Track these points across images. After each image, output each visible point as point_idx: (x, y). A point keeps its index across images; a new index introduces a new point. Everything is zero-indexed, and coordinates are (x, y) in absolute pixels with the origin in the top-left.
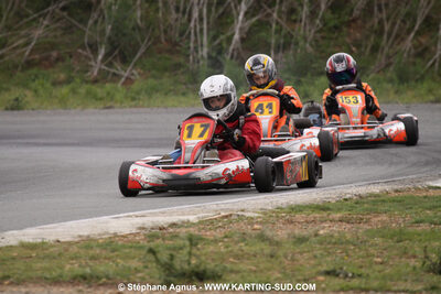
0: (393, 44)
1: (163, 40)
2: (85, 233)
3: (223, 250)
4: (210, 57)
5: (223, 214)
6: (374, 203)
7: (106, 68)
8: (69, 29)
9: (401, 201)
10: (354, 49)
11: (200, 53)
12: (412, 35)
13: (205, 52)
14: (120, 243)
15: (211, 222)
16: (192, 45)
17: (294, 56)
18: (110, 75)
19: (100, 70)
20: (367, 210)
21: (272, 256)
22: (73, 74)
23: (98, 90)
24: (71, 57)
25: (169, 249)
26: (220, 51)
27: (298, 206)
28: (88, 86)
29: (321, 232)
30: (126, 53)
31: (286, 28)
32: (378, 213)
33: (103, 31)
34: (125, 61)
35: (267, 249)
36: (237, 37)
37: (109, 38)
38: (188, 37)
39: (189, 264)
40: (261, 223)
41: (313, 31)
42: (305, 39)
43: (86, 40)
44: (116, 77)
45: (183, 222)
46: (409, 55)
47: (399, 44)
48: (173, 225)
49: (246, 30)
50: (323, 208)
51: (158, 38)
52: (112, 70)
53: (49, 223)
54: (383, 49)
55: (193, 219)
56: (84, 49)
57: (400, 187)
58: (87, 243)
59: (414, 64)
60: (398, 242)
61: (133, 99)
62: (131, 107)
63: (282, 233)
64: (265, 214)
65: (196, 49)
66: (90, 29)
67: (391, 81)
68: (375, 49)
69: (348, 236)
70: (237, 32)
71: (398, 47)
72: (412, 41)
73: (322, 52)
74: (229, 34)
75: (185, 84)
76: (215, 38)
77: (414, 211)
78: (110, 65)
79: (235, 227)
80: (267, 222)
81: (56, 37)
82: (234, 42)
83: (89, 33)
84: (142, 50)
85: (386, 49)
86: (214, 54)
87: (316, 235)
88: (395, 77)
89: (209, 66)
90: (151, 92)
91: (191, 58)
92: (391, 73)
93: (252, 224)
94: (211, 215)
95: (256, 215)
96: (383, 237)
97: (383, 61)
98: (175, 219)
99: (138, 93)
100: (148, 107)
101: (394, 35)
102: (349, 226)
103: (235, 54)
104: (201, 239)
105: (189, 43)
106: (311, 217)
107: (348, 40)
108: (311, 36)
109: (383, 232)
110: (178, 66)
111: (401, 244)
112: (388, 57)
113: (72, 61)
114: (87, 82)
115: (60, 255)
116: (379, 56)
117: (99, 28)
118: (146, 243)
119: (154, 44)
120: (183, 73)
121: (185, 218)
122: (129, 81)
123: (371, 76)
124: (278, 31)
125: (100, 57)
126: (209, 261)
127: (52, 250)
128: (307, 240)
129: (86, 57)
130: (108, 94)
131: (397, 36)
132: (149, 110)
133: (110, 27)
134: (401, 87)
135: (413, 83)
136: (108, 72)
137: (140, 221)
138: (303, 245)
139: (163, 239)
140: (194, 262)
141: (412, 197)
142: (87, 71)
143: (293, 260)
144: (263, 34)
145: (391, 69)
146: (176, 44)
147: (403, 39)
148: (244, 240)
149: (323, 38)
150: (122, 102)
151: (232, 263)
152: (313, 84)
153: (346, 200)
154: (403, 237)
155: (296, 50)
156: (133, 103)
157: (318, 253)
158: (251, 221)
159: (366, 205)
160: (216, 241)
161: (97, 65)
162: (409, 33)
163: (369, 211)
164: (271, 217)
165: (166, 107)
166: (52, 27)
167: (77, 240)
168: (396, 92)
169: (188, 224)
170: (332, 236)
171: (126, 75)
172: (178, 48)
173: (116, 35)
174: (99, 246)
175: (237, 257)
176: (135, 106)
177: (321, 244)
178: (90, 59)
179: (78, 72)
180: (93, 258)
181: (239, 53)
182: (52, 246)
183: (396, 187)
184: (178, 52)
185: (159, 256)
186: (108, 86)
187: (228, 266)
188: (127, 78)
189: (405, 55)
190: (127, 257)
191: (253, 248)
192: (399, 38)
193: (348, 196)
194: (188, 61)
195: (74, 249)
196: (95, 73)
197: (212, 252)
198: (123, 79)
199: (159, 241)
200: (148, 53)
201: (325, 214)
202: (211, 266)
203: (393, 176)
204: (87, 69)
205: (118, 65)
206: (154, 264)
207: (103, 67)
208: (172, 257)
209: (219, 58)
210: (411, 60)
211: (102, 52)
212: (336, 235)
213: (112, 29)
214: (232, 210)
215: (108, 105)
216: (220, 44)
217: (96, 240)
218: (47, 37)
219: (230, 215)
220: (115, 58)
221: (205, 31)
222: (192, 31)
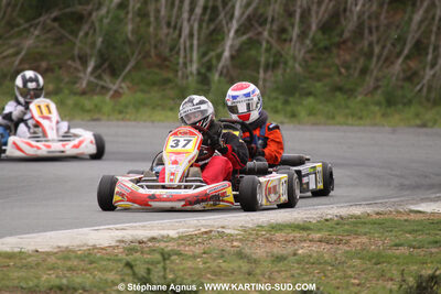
0: (382, 67)
1: (153, 54)
2: (64, 244)
3: (201, 266)
4: (199, 73)
5: (203, 230)
6: (355, 224)
7: (95, 81)
8: (59, 40)
9: (382, 224)
10: (343, 70)
11: (189, 69)
12: (400, 60)
13: (194, 68)
14: (99, 255)
15: (191, 237)
16: (181, 60)
17: (283, 75)
18: (98, 89)
19: (89, 83)
20: (347, 231)
21: (249, 274)
22: (62, 85)
23: (87, 102)
24: (60, 68)
26: (210, 68)
27: (279, 225)
28: (76, 98)
29: (300, 252)
30: (115, 66)
31: (276, 47)
32: (357, 235)
33: (93, 44)
34: (114, 73)
35: (245, 267)
36: (227, 54)
37: (100, 51)
38: (178, 53)
39: (164, 279)
40: (241, 240)
41: (303, 51)
42: (294, 58)
43: (76, 52)
44: (105, 89)
45: (163, 237)
46: (397, 79)
47: (388, 67)
48: (153, 239)
49: (237, 47)
50: (304, 227)
51: (147, 55)
52: (101, 83)
53: (28, 233)
54: (372, 71)
55: (173, 234)
56: (74, 61)
57: (381, 209)
58: (66, 254)
59: (402, 87)
60: (377, 264)
61: (120, 112)
62: (118, 120)
63: (260, 251)
64: (245, 231)
65: (185, 64)
66: (81, 41)
67: (378, 104)
68: (364, 71)
69: (326, 257)
70: (227, 49)
71: (387, 71)
72: (401, 65)
73: (311, 72)
74: (219, 50)
75: (173, 99)
76: (204, 54)
77: (394, 233)
78: (99, 77)
79: (214, 243)
80: (247, 240)
81: (45, 47)
82: (223, 59)
83: (79, 44)
84: (132, 64)
85: (375, 73)
86: (203, 71)
87: (295, 254)
88: (382, 100)
89: (197, 82)
90: (140, 105)
91: (180, 74)
92: (379, 96)
93: (232, 241)
94: (191, 231)
95: (237, 232)
96: (361, 259)
97: (372, 84)
98: (155, 233)
99: (126, 106)
100: (135, 120)
101: (383, 58)
102: (328, 247)
103: (225, 71)
104: (179, 254)
105: (178, 58)
106: (291, 236)
107: (337, 61)
108: (300, 55)
109: (361, 254)
110: (167, 81)
111: (379, 266)
112: (377, 80)
113: (61, 72)
114: (75, 94)
115: (38, 265)
116: (368, 79)
117: (89, 40)
118: (124, 257)
119: (144, 58)
120: (171, 88)
121: (165, 233)
122: (117, 94)
123: (359, 98)
124: (268, 50)
125: (89, 69)
126: (187, 277)
127: (29, 260)
128: (285, 259)
129: (76, 68)
130: (96, 106)
131: (387, 59)
132: (133, 123)
133: (100, 40)
134: (389, 110)
135: (400, 106)
136: (97, 85)
137: (120, 234)
138: (281, 264)
139: (142, 253)
140: (170, 276)
141: (393, 221)
142: (75, 83)
143: (270, 278)
144: (253, 52)
145: (379, 92)
146: (165, 59)
147: (392, 63)
148: (223, 257)
149: (313, 58)
150: (109, 115)
151: (209, 279)
152: (301, 104)
153: (327, 220)
154: (381, 260)
155: (285, 70)
156: (120, 116)
157: (295, 272)
158: (231, 238)
159: (346, 227)
160: (194, 257)
161: (86, 77)
162: (398, 55)
163: (349, 233)
164: (251, 235)
165: (153, 122)
166: (43, 37)
167: (55, 250)
168: (383, 115)
169: (168, 239)
170: (310, 256)
171: (115, 87)
172: (167, 63)
173: (107, 48)
174: (78, 257)
175: (214, 273)
176: (123, 120)
177: (299, 263)
178: (79, 71)
179: (68, 83)
180: (70, 269)
181: (228, 71)
182: (30, 256)
183: (377, 209)
184: (167, 67)
185: (136, 269)
186: (96, 99)
188: (116, 92)
189: (394, 79)
190: (105, 269)
191: (232, 265)
192: (389, 61)
193: (329, 217)
194: (177, 76)
195: (52, 260)
196: (84, 85)
197: (190, 267)
198: (111, 93)
199: (138, 255)
200: (137, 67)
201: (305, 234)
202: (188, 281)
203: (375, 198)
204: (76, 80)
205: (107, 78)
206: (131, 278)
207: (92, 79)
208: (149, 271)
209: (208, 74)
210: (400, 83)
211: (91, 65)
212: (315, 255)
213: (103, 42)
214: (213, 226)
215: (96, 116)
216: (210, 61)
217: (73, 252)
218: (37, 47)
219: (211, 231)
220: (104, 71)
221: (195, 47)
222: (182, 47)
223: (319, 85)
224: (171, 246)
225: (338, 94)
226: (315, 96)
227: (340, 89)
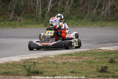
0: (90, 11)
1: (29, 10)
2: (7, 61)
3: (43, 66)
4: (42, 14)
5: (44, 56)
6: (84, 53)
7: (14, 17)
8: (4, 7)
9: (91, 53)
10: (80, 12)
11: (39, 13)
12: (95, 9)
13: (40, 13)
14: (16, 64)
15: (41, 58)
16: (37, 11)
18: (15, 19)
19: (12, 18)
21: (56, 68)
22: (5, 19)
23: (12, 23)
24: (4, 14)
25: (29, 65)
26: (44, 13)
27: (64, 54)
29: (70, 61)
30: (19, 13)
31: (62, 7)
32: (85, 56)
33: (13, 8)
34: (19, 15)
35: (55, 66)
36: (49, 9)
37: (15, 9)
38: (36, 9)
39: (34, 69)
40: (54, 59)
41: (69, 7)
42: (67, 10)
43: (8, 10)
44: (16, 19)
45: (33, 58)
47: (92, 11)
48: (30, 59)
49: (51, 7)
50: (71, 55)
51: (27, 10)
52: (15, 18)
54: (88, 12)
55: (36, 57)
56: (8, 12)
58: (7, 64)
60: (90, 64)
61: (21, 25)
62: (20, 28)
63: (59, 61)
64: (55, 56)
65: (38, 12)
68: (86, 12)
69: (77, 62)
71: (92, 12)
72: (96, 10)
73: (72, 13)
74: (47, 8)
75: (35, 21)
76: (43, 9)
77: (95, 56)
78: (15, 16)
82: (48, 10)
83: (9, 8)
84: (24, 12)
85: (89, 13)
86: (43, 14)
87: (69, 62)
88: (91, 20)
89: (41, 17)
90: (26, 23)
91: (37, 15)
92: (90, 19)
93: (51, 59)
94: (41, 57)
95: (53, 57)
96: (86, 62)
98: (31, 57)
99: (22, 24)
102: (77, 60)
103: (48, 13)
104: (38, 63)
106: (67, 57)
107: (78, 10)
108: (69, 9)
110: (33, 17)
111: (91, 64)
112: (89, 15)
114: (9, 21)
116: (87, 14)
117: (12, 6)
118: (23, 64)
119: (27, 11)
120: (34, 19)
121: (34, 57)
122: (20, 21)
123: (85, 20)
124: (60, 7)
125: (12, 14)
126: (40, 69)
128: (66, 63)
129: (9, 14)
130: (14, 24)
131: (92, 9)
132: (25, 28)
134: (93, 23)
135: (96, 22)
136: (14, 18)
137: (21, 58)
138: (65, 65)
139: (28, 63)
140: (35, 69)
141: (95, 52)
142: (9, 18)
143: (62, 68)
144: (56, 8)
145: (90, 18)
146: (32, 11)
147: (93, 10)
148: (49, 63)
149: (72, 9)
150: (18, 26)
151: (46, 69)
152: (69, 22)
153: (77, 53)
155: (65, 13)
156: (21, 27)
157: (69, 67)
158: (51, 58)
159: (82, 54)
160: (42, 63)
161: (11, 16)
162: (95, 8)
163: (83, 56)
164: (57, 57)
165: (30, 28)
167: (4, 63)
168: (91, 24)
169: (34, 59)
170: (73, 62)
171: (19, 19)
172: (33, 12)
173: (17, 8)
174: (10, 65)
175: (47, 68)
176: (22, 27)
177: (70, 64)
178: (9, 15)
180: (8, 68)
181: (49, 13)
183: (90, 49)
185: (26, 67)
186: (14, 22)
187: (45, 70)
188: (20, 20)
189: (94, 14)
190: (18, 68)
191: (51, 66)
192: (92, 10)
193: (77, 52)
194: (36, 15)
195: (3, 66)
196: (11, 18)
197: (41, 66)
198: (18, 20)
199: (26, 63)
200: (25, 13)
202: (40, 70)
203: (89, 46)
204: (9, 17)
205: (17, 16)
206: (25, 70)
207: (13, 17)
208: (30, 68)
209: (44, 15)
210: (96, 15)
211: (13, 13)
213: (15, 7)
214: (47, 55)
215: (14, 27)
216: (44, 11)
217: (9, 63)
219: (46, 57)
220: (16, 14)
221: (40, 7)
222: (37, 7)
223: (74, 16)
224: (35, 61)
225: (79, 19)
226: (73, 20)
227: (79, 17)
